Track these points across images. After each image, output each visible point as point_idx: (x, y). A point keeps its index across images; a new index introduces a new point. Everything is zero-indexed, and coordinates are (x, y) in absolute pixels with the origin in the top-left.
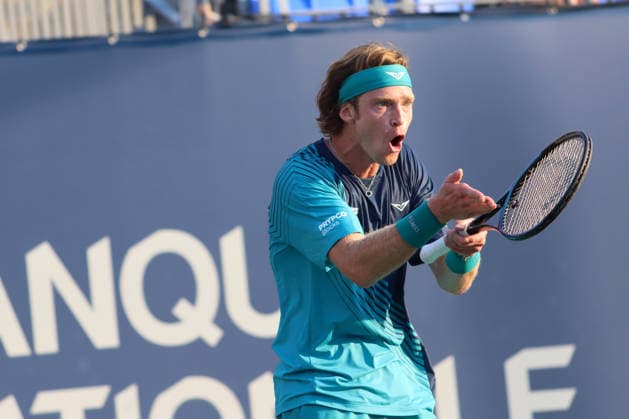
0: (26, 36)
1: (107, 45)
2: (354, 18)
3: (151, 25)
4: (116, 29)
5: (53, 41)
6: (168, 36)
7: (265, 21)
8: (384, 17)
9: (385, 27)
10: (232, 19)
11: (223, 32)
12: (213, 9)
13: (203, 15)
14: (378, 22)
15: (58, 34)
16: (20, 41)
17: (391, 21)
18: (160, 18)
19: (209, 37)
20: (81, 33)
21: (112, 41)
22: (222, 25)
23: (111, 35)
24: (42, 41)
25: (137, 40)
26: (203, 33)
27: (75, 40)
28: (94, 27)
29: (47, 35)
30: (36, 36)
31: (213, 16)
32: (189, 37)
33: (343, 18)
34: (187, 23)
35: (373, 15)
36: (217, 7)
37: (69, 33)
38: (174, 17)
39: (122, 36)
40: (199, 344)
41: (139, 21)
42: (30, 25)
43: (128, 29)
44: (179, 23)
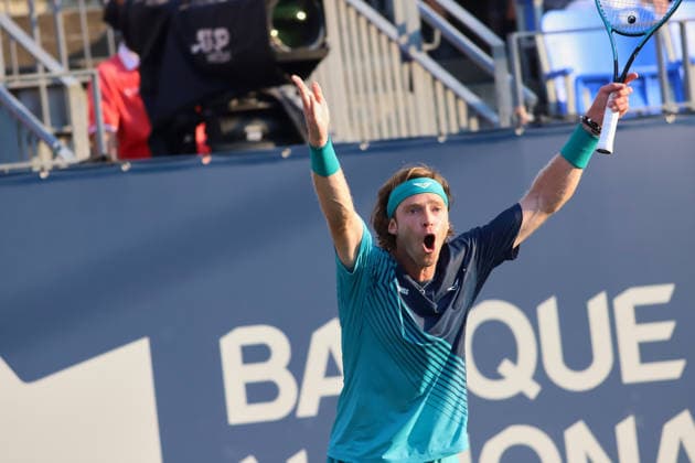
0: (368, 137)
1: (438, 143)
2: (649, 116)
3: (474, 125)
4: (444, 130)
5: (391, 141)
6: (490, 134)
7: (573, 120)
8: (676, 114)
9: (676, 123)
10: (544, 119)
11: (535, 131)
12: (527, 110)
13: (519, 116)
14: (670, 119)
15: (395, 135)
16: (363, 142)
17: (682, 118)
18: (482, 119)
19: (525, 135)
20: (414, 134)
21: (442, 140)
22: (536, 124)
23: (440, 134)
24: (382, 141)
25: (463, 139)
26: (519, 132)
27: (410, 139)
28: (426, 128)
29: (386, 136)
30: (376, 137)
31: (528, 117)
32: (507, 135)
33: (640, 116)
34: (505, 123)
35: (665, 112)
36: (531, 110)
37: (404, 134)
38: (494, 118)
39: (450, 135)
40: (521, 396)
41: (464, 122)
42: (371, 128)
43: (454, 130)
44: (499, 123)
